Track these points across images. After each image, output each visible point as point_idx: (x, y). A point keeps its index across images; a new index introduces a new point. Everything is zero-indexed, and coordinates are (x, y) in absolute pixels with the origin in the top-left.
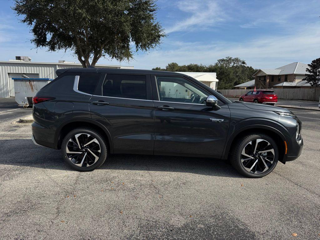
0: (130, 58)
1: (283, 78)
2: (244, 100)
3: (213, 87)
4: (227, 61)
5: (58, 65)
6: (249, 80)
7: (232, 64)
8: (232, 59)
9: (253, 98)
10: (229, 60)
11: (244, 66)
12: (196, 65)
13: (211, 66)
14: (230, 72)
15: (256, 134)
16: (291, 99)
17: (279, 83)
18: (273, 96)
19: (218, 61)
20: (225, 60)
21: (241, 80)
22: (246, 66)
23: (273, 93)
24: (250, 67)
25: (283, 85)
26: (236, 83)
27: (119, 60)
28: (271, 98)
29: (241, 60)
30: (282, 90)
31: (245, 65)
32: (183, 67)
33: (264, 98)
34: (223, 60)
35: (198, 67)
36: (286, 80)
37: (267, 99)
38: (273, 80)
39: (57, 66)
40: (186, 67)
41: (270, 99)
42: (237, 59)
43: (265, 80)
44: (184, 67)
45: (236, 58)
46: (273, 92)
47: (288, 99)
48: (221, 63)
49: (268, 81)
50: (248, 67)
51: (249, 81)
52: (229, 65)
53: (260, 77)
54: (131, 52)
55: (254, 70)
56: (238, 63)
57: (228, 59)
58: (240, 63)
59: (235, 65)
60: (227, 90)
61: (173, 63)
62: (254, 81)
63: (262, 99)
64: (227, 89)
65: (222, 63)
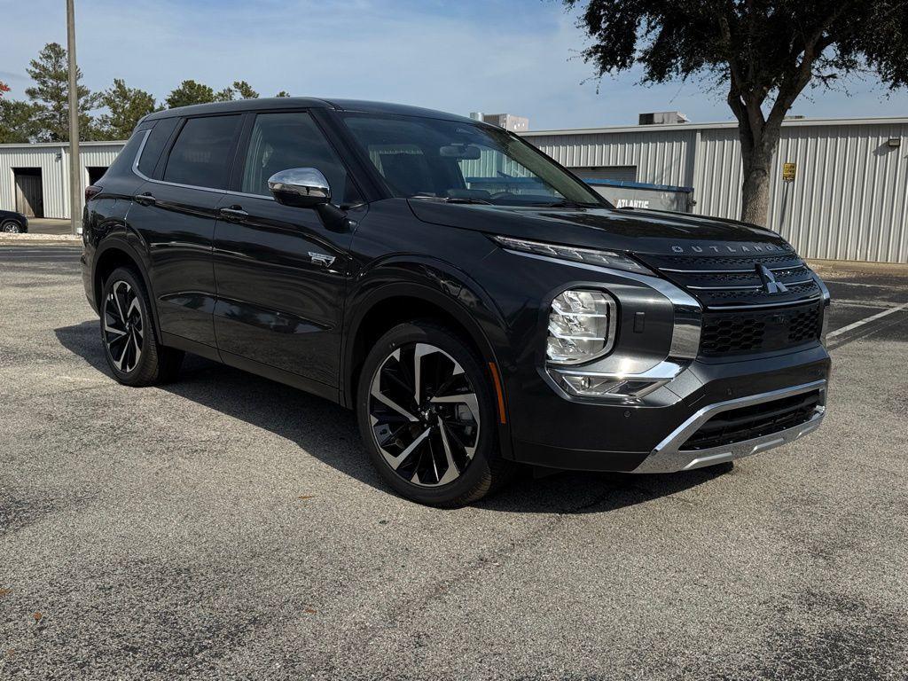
5: (702, 131)
39: (699, 135)
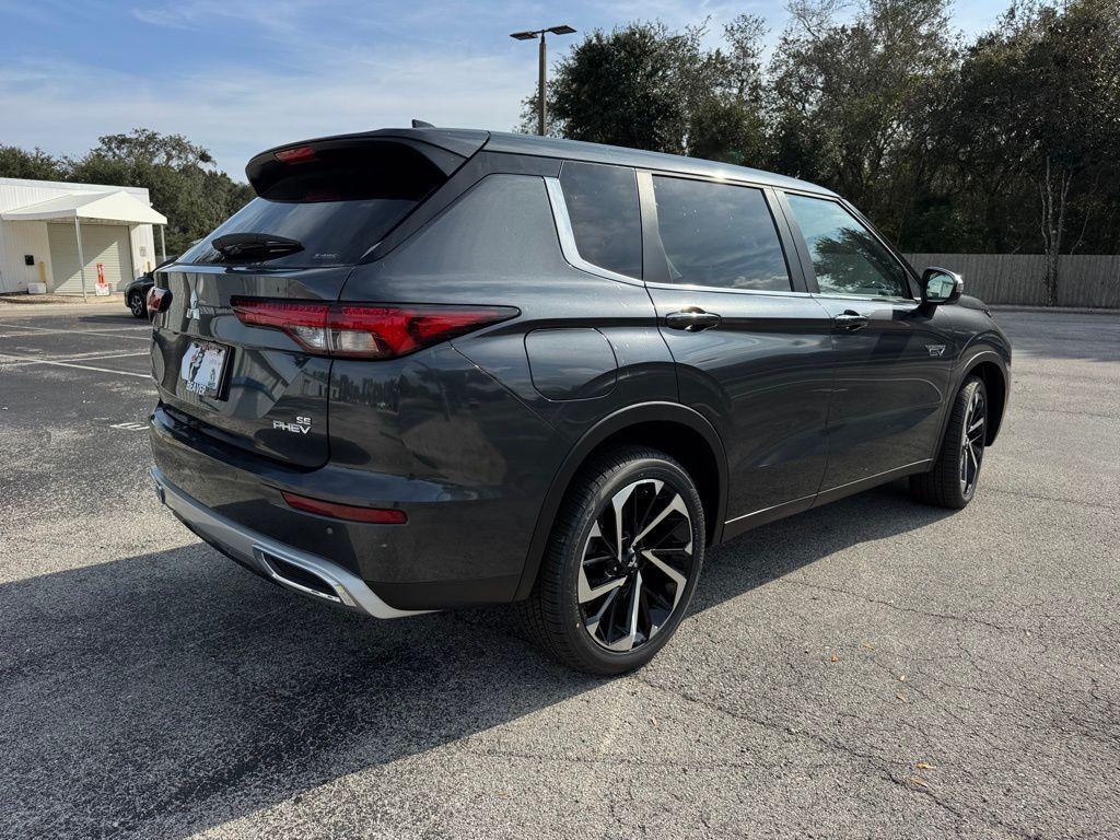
7: (162, 158)
8: (159, 137)
10: (149, 143)
19: (103, 142)
22: (208, 170)
24: (219, 174)
29: (194, 145)
31: (205, 165)
34: (122, 141)
42: (180, 140)
45: (173, 135)
48: (117, 151)
50: (212, 174)
56: (183, 156)
57: (143, 138)
58: (191, 157)
59: (174, 163)
65: (120, 150)
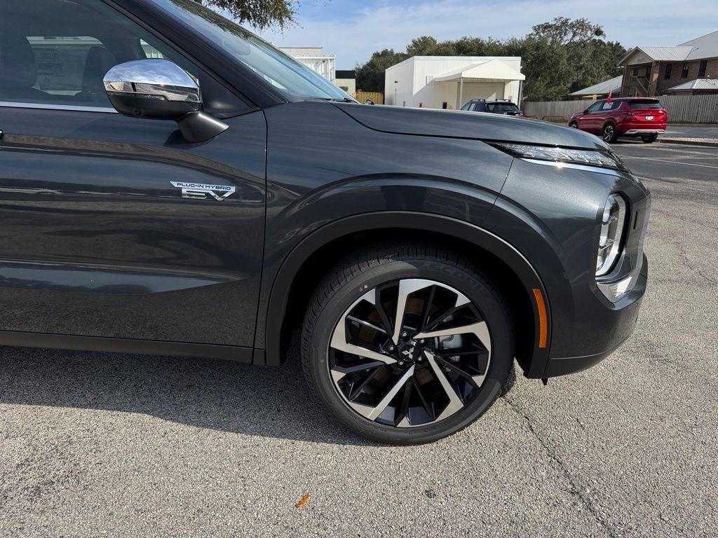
0: (286, 20)
1: (695, 69)
2: (579, 126)
3: (513, 94)
4: (557, 28)
6: (608, 76)
7: (570, 35)
8: (570, 22)
9: (602, 120)
10: (562, 27)
11: (600, 41)
12: (477, 40)
13: (514, 41)
14: (561, 56)
15: (397, 257)
16: (709, 123)
17: (682, 83)
18: (656, 113)
19: (535, 29)
20: (551, 26)
21: (590, 78)
22: (606, 41)
23: (657, 105)
24: (614, 44)
25: (694, 87)
26: (576, 87)
27: (258, 26)
28: (650, 118)
29: (592, 24)
30: (687, 98)
31: (601, 38)
32: (444, 45)
33: (630, 121)
34: (546, 27)
35: (482, 45)
36: (702, 75)
37: (639, 122)
38: (668, 76)
40: (453, 45)
41: (649, 122)
42: (583, 22)
43: (648, 76)
44: (447, 45)
45: (579, 19)
46: (656, 102)
47: (700, 123)
48: (542, 35)
49: (655, 76)
50: (610, 44)
51: (610, 79)
52: (562, 38)
53: (636, 68)
54: (289, 4)
55: (624, 51)
56: (584, 33)
57: (559, 24)
58: (589, 33)
59: (577, 39)
60: (549, 104)
61: (424, 38)
62: (621, 78)
63: (625, 121)
64: (549, 100)
65: (543, 33)
